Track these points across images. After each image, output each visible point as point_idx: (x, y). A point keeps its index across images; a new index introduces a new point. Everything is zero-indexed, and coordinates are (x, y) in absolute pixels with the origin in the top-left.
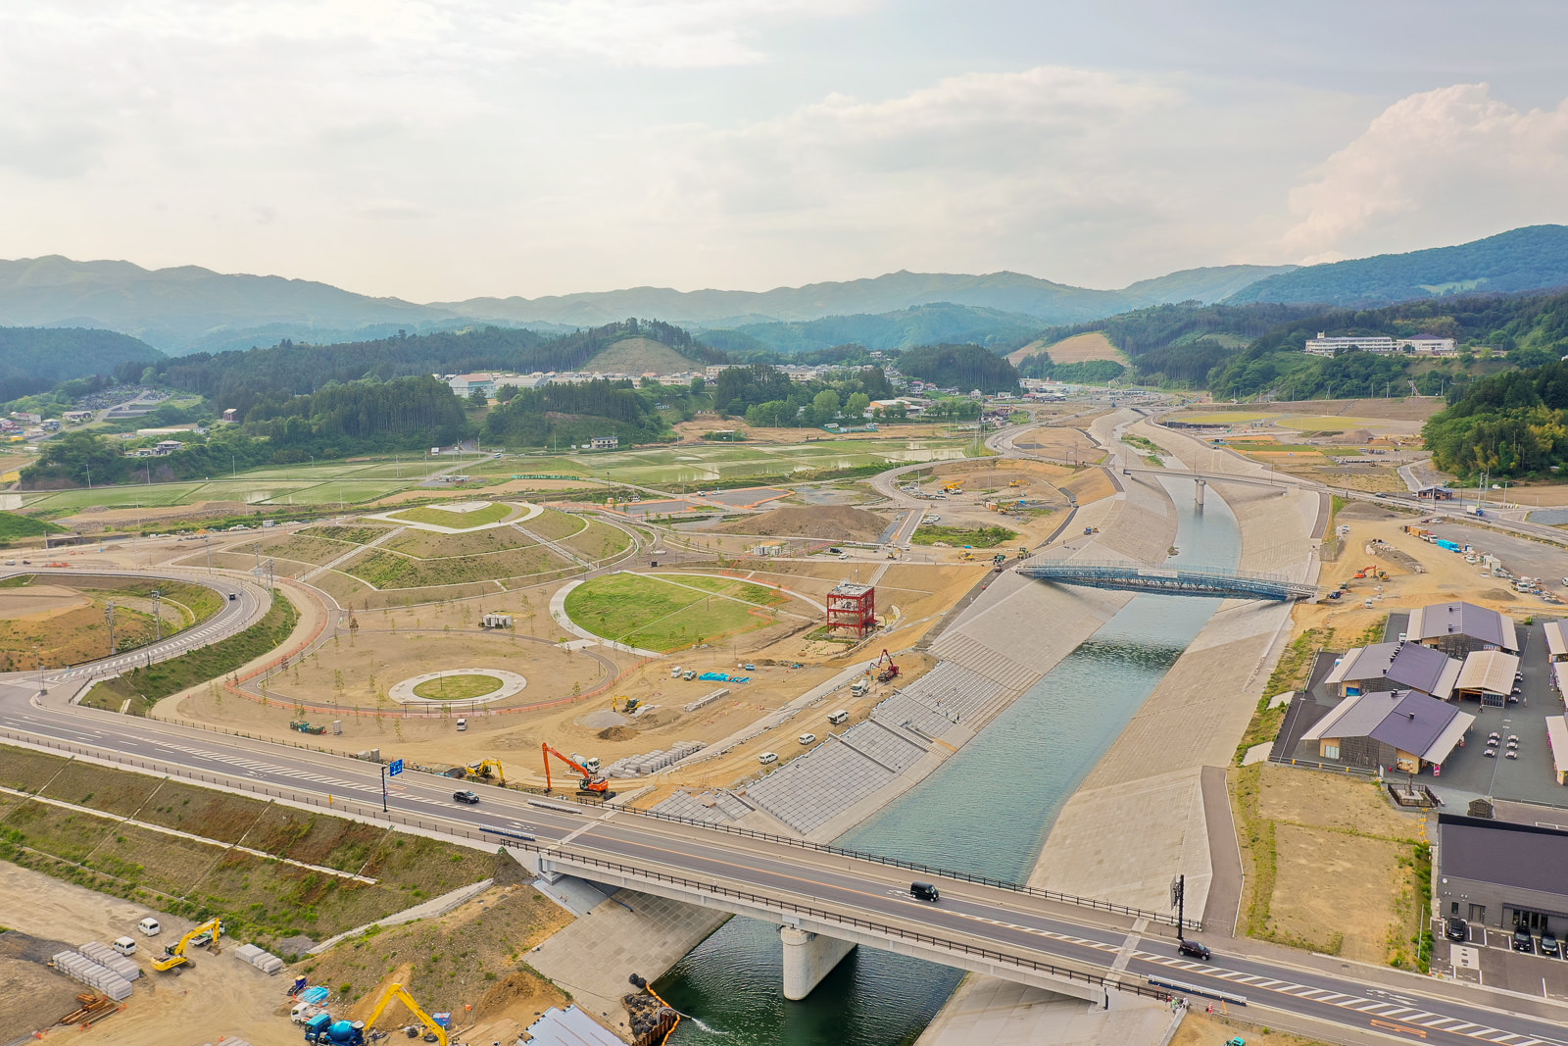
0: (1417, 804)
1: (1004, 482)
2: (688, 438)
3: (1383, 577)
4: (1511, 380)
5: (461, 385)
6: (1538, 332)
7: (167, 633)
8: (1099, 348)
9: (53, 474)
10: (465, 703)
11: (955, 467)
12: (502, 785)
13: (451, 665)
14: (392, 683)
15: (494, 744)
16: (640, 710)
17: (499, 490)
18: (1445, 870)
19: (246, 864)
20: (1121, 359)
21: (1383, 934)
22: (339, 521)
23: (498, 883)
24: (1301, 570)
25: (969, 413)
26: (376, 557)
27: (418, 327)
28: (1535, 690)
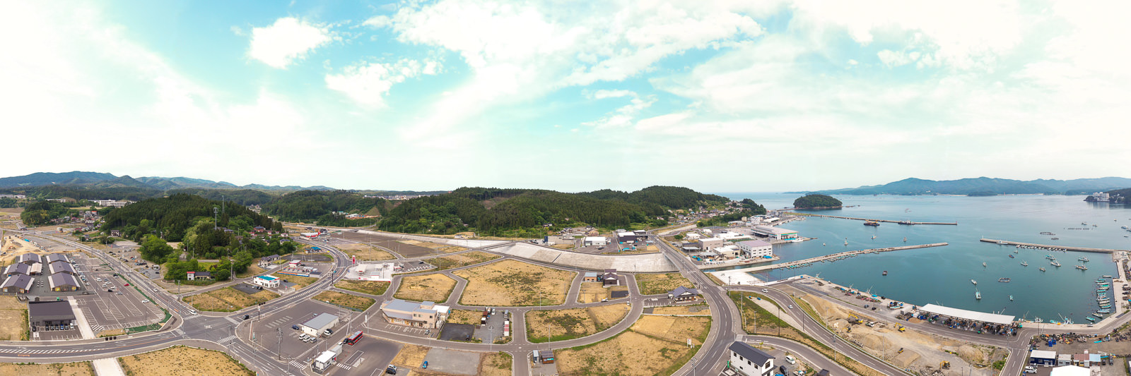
0: (24, 300)
3: (14, 248)
4: (37, 203)
6: (41, 194)
18: (31, 315)
21: (19, 333)
28: (45, 271)
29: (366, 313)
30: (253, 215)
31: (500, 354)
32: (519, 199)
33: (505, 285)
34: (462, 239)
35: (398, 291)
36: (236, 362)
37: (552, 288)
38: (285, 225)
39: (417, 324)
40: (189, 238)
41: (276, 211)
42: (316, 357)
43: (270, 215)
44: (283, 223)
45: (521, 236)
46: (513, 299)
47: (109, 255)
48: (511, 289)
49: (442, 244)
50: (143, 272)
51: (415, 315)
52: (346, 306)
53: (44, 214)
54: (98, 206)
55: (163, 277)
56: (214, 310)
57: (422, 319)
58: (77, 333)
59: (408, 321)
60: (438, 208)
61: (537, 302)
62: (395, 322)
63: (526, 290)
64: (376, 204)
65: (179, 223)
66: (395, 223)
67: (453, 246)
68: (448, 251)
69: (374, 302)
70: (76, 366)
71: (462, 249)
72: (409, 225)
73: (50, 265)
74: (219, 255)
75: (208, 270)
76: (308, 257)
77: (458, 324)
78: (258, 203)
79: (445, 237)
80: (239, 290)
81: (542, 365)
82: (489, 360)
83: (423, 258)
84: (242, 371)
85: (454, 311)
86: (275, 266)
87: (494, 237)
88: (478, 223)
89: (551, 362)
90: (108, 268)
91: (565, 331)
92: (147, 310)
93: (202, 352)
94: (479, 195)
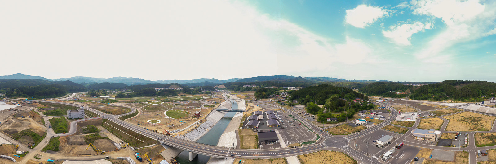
0: (256, 131)
1: (213, 100)
2: (179, 95)
3: (251, 108)
4: (261, 89)
5: (156, 89)
6: (263, 85)
7: (126, 113)
8: (223, 86)
9: (118, 96)
10: (154, 123)
11: (208, 99)
12: (158, 133)
13: (153, 119)
14: (147, 120)
15: (158, 128)
16: (174, 125)
17: (159, 100)
18: (259, 137)
19: (132, 138)
20: (225, 87)
21: (254, 146)
22: (143, 103)
23: (157, 144)
24: (244, 108)
25: (210, 93)
26: (146, 107)
27: (152, 83)
28: (265, 118)
29: (405, 135)
30: (355, 93)
31: (463, 152)
32: (471, 85)
33: (466, 122)
34: (446, 102)
35: (419, 125)
36: (348, 157)
37: (486, 123)
38: (369, 97)
39: (427, 139)
40: (328, 103)
41: (365, 91)
42: (383, 154)
43: (363, 93)
44: (368, 96)
45: (472, 101)
46: (469, 128)
47: (292, 111)
48: (468, 124)
49: (438, 105)
50: (308, 118)
51: (426, 135)
52: (396, 132)
53: (264, 93)
54: (288, 90)
55: (316, 120)
56: (339, 134)
57: (429, 137)
58: (279, 145)
59: (423, 138)
60: (436, 89)
61: (479, 130)
62: (417, 138)
63: (474, 124)
64: (409, 88)
65: (323, 97)
66: (417, 96)
67: (442, 105)
68: (440, 108)
69: (408, 130)
70: (279, 159)
71: (447, 107)
72: (423, 97)
73: (267, 116)
74: (340, 111)
75: (336, 117)
76: (379, 111)
77: (445, 139)
78: (357, 88)
79: (439, 102)
80: (349, 125)
81: (482, 156)
82: (458, 155)
83: (429, 111)
84: (351, 161)
85: (443, 134)
86: (365, 115)
87: (461, 102)
88: (453, 95)
89: (486, 155)
90: (292, 117)
91: (491, 142)
92: (309, 135)
93: (334, 153)
94: (454, 84)
